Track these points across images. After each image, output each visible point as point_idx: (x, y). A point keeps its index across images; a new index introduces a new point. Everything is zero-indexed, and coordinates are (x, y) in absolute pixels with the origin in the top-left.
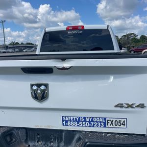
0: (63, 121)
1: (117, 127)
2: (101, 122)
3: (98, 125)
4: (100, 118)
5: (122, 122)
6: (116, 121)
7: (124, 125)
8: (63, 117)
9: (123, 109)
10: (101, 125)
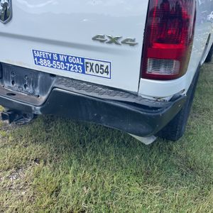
0: (35, 57)
1: (98, 74)
2: (78, 64)
3: (74, 68)
4: (76, 58)
5: (104, 68)
6: (97, 65)
7: (108, 73)
8: (33, 51)
9: (105, 45)
10: (78, 68)
